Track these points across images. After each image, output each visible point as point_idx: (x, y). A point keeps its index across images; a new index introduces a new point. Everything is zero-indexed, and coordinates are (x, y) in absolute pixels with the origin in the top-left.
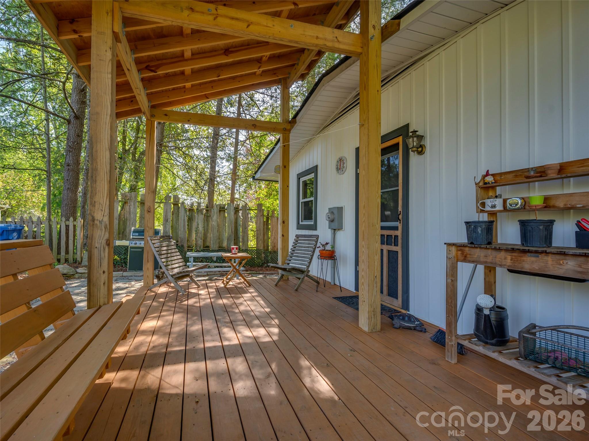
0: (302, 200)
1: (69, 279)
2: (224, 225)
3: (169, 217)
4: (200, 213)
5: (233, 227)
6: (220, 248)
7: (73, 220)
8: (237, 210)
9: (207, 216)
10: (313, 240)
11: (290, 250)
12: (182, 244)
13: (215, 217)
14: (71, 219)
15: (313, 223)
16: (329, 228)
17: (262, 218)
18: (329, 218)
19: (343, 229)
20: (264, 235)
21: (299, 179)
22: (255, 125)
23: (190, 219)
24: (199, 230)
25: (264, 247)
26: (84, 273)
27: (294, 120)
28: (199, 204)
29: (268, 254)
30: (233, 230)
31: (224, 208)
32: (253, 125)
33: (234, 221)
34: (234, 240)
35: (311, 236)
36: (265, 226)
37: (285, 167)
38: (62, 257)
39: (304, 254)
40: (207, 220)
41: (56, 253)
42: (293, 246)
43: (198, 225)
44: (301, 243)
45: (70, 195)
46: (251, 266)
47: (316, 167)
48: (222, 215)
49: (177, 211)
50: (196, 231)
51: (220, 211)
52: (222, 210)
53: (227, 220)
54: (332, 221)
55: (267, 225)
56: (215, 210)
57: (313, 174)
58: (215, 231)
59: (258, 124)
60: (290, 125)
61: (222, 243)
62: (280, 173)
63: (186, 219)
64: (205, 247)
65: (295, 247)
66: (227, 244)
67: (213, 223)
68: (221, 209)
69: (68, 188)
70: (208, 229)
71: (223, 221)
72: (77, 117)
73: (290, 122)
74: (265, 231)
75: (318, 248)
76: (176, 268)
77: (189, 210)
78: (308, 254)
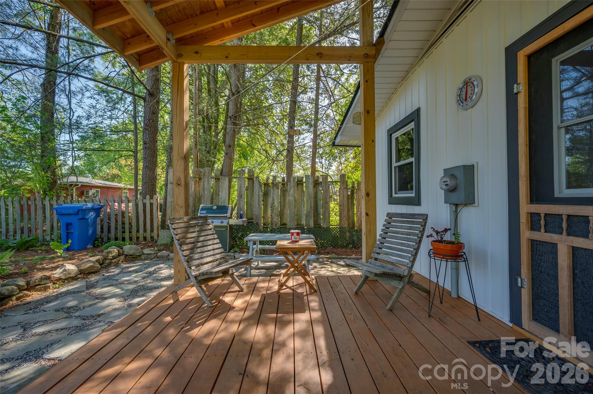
0: (394, 164)
1: (135, 260)
2: (302, 200)
3: (243, 193)
4: (275, 188)
5: (313, 203)
6: (297, 226)
7: (149, 198)
8: (316, 183)
9: (284, 191)
10: (417, 223)
11: (378, 237)
12: (257, 221)
13: (292, 191)
14: (148, 197)
15: (413, 195)
16: (446, 202)
17: (345, 191)
18: (447, 185)
19: (476, 204)
20: (348, 210)
21: (391, 135)
22: (321, 53)
23: (266, 194)
24: (274, 206)
25: (349, 225)
26: (150, 254)
27: (381, 39)
28: (275, 177)
29: (354, 233)
30: (312, 205)
31: (302, 181)
32: (318, 54)
33: (313, 195)
34: (314, 216)
35: (413, 216)
36: (350, 201)
37: (368, 112)
38: (140, 235)
39: (402, 244)
40: (283, 195)
41: (136, 231)
42: (383, 230)
43: (274, 200)
44: (396, 227)
45: (148, 173)
46: (334, 247)
47: (418, 110)
48: (300, 189)
49: (251, 186)
50: (271, 207)
51: (298, 184)
52: (300, 184)
53: (306, 194)
54: (451, 190)
55: (351, 199)
56: (292, 184)
57: (413, 123)
58: (293, 207)
59: (324, 52)
60: (374, 48)
61: (301, 221)
62: (360, 124)
63: (261, 194)
64: (282, 225)
65: (386, 233)
66: (306, 221)
67: (290, 198)
68: (299, 182)
69: (146, 166)
70: (284, 205)
71: (301, 195)
72: (151, 94)
73: (374, 45)
74: (350, 206)
75: (428, 237)
76: (207, 263)
77: (265, 184)
78: (408, 246)
